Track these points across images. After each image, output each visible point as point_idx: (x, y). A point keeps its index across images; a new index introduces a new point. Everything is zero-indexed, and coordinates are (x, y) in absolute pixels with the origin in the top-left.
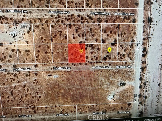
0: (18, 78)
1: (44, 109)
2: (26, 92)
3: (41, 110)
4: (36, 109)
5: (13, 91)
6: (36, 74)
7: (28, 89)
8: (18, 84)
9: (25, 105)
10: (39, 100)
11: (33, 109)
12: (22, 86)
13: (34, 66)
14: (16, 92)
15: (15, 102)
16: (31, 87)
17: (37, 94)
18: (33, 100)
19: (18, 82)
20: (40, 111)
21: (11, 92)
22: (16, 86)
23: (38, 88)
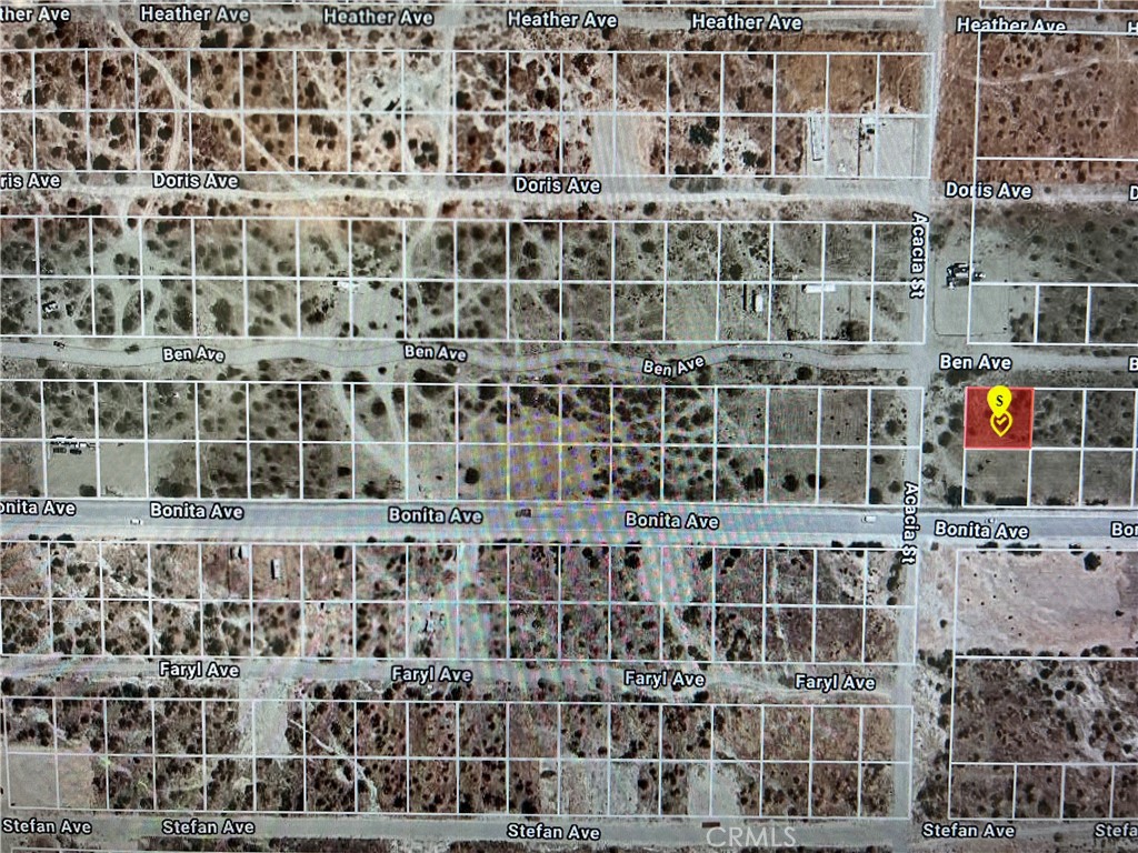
0: (1040, 54)
1: (1112, 168)
2: (1059, 106)
3: (1102, 172)
4: (1085, 167)
5: (1018, 99)
6: (1099, 46)
7: (1067, 97)
8: (1039, 76)
9: (1052, 150)
10: (1098, 136)
11: (1077, 165)
12: (1049, 85)
13: (1093, 18)
14: (1028, 104)
15: (1022, 138)
16: (1078, 91)
17: (1096, 115)
18: (1080, 136)
19: (1041, 70)
20: (1097, 177)
21: (1013, 104)
22: (1030, 83)
23: (1101, 94)
